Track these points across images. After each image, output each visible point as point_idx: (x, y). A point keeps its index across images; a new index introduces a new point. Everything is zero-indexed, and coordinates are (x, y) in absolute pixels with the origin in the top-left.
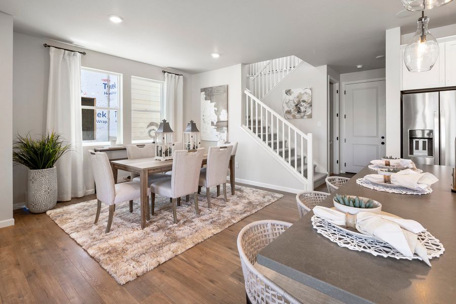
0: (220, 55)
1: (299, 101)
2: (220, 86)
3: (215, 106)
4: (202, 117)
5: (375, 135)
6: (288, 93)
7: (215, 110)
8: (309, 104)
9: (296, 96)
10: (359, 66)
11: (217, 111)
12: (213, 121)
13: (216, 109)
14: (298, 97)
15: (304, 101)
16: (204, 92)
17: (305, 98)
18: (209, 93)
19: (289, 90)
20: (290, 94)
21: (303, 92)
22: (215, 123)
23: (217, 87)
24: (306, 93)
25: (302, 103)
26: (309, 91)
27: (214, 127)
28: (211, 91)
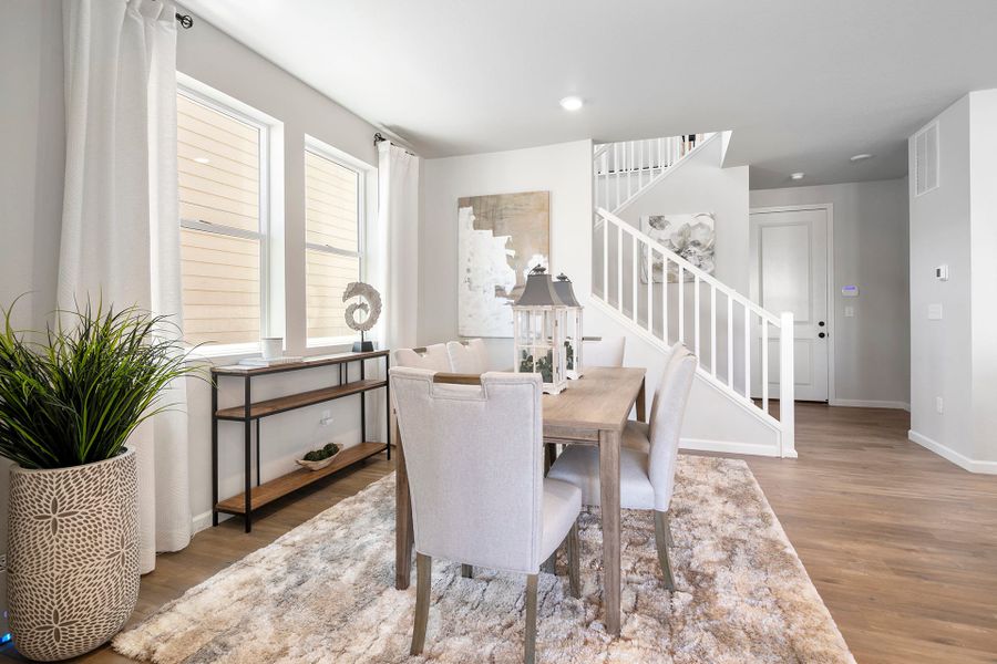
0: (585, 102)
1: (685, 243)
2: (525, 194)
3: (508, 246)
4: (463, 275)
5: (807, 319)
6: (656, 224)
7: (509, 256)
8: (708, 249)
9: (676, 231)
10: (797, 176)
11: (517, 258)
12: (501, 284)
13: (512, 253)
14: (681, 234)
15: (696, 244)
16: (471, 208)
17: (698, 236)
18: (489, 212)
19: (660, 218)
20: (662, 227)
21: (693, 223)
22: (509, 290)
23: (515, 195)
24: (700, 225)
25: (692, 249)
26: (709, 222)
27: (505, 300)
28: (495, 206)
